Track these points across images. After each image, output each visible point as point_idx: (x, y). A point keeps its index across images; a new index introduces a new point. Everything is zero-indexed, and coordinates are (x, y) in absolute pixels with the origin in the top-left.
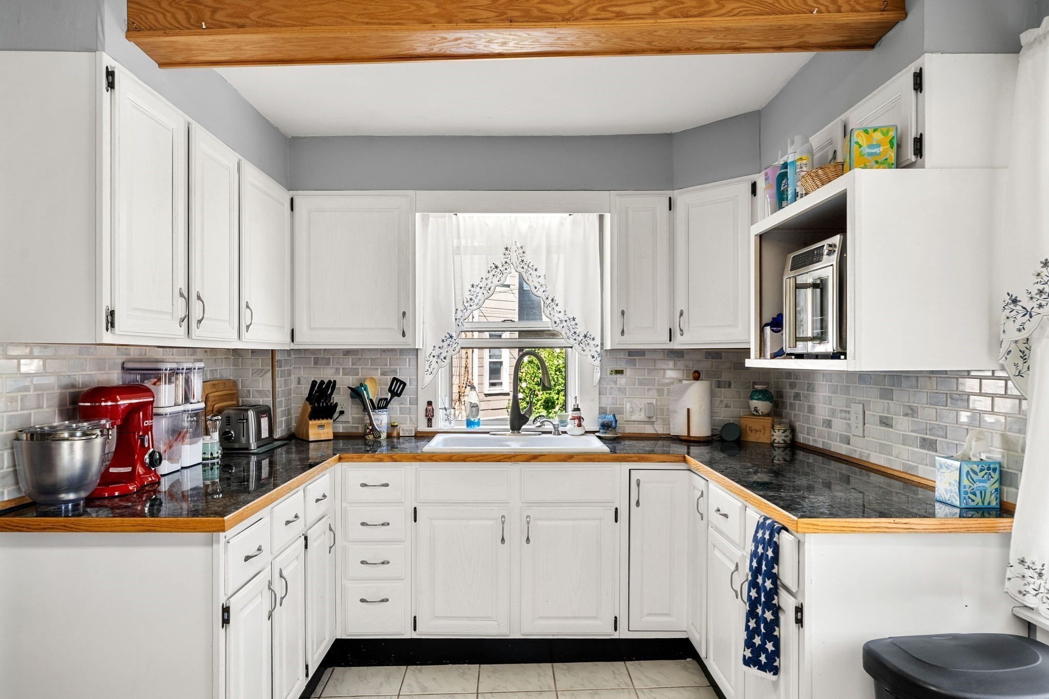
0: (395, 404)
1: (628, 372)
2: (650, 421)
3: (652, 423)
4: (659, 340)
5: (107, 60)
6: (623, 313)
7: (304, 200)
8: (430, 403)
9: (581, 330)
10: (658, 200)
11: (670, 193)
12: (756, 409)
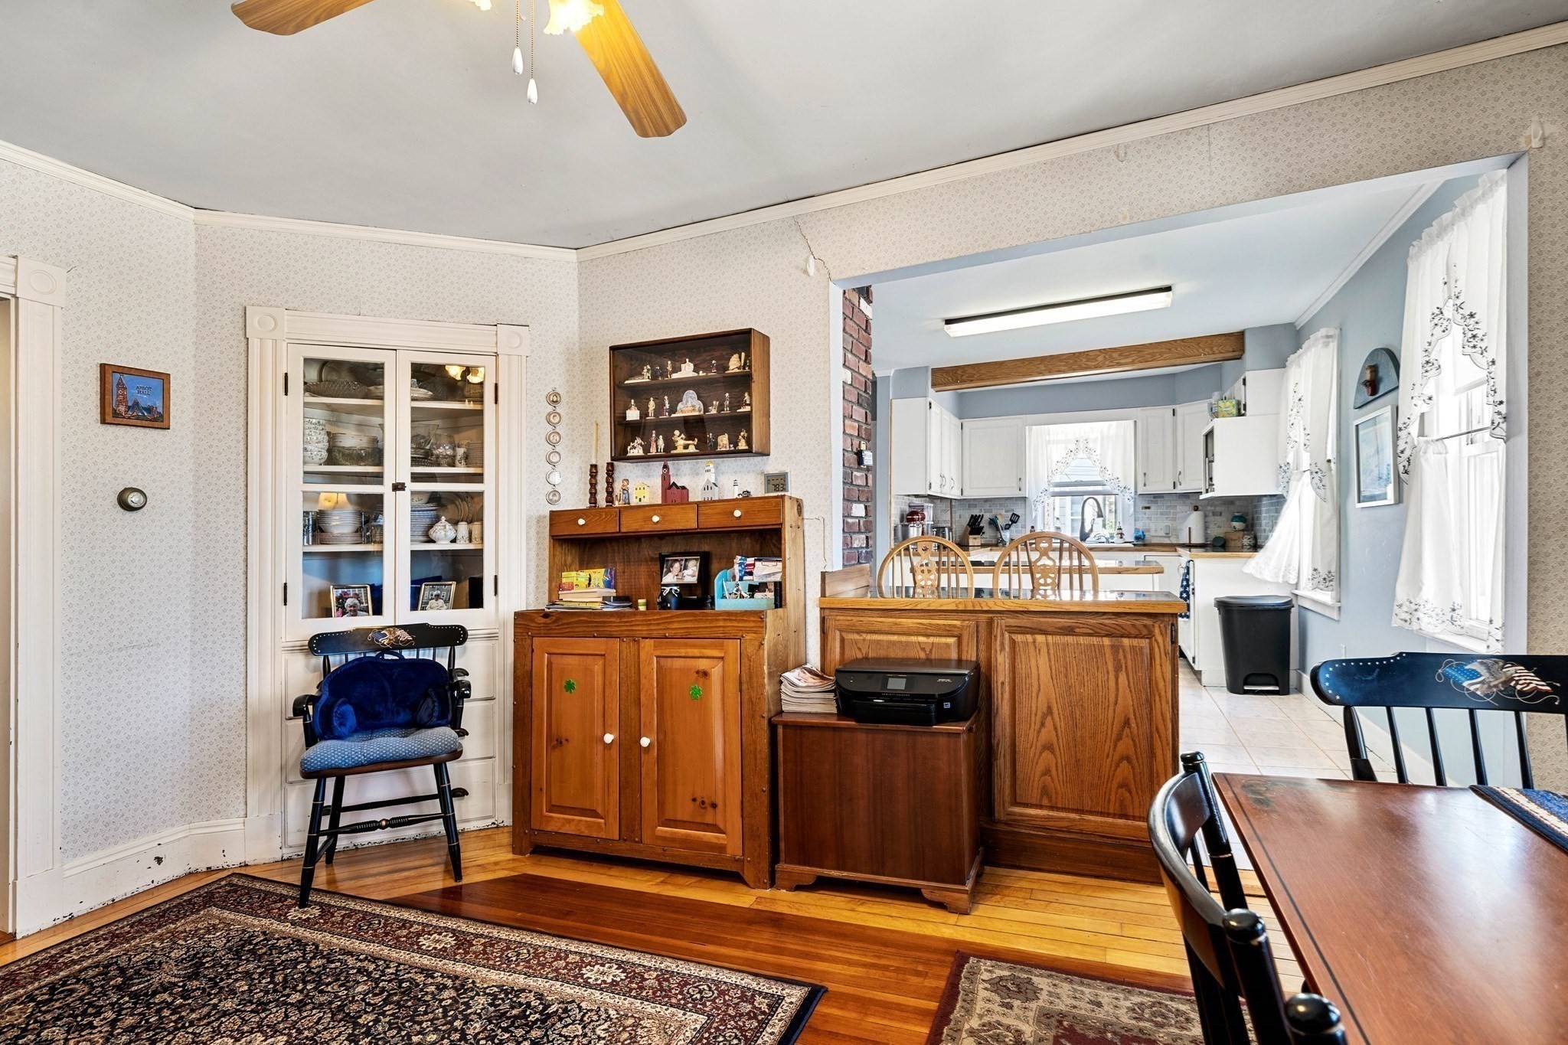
0: (1013, 528)
1: (1152, 508)
2: (1167, 535)
3: (1169, 537)
4: (1168, 488)
5: (930, 399)
6: (1145, 474)
7: (967, 423)
8: (1033, 527)
9: (1122, 484)
10: (1167, 411)
11: (1174, 407)
12: (1234, 528)
